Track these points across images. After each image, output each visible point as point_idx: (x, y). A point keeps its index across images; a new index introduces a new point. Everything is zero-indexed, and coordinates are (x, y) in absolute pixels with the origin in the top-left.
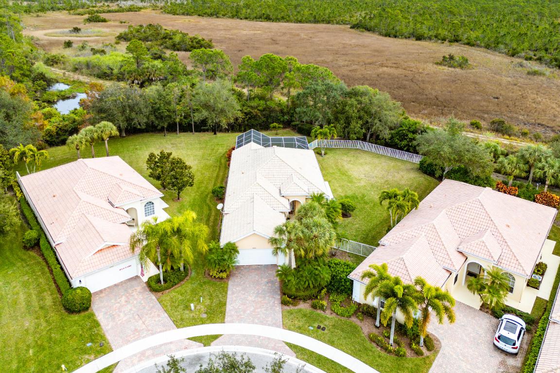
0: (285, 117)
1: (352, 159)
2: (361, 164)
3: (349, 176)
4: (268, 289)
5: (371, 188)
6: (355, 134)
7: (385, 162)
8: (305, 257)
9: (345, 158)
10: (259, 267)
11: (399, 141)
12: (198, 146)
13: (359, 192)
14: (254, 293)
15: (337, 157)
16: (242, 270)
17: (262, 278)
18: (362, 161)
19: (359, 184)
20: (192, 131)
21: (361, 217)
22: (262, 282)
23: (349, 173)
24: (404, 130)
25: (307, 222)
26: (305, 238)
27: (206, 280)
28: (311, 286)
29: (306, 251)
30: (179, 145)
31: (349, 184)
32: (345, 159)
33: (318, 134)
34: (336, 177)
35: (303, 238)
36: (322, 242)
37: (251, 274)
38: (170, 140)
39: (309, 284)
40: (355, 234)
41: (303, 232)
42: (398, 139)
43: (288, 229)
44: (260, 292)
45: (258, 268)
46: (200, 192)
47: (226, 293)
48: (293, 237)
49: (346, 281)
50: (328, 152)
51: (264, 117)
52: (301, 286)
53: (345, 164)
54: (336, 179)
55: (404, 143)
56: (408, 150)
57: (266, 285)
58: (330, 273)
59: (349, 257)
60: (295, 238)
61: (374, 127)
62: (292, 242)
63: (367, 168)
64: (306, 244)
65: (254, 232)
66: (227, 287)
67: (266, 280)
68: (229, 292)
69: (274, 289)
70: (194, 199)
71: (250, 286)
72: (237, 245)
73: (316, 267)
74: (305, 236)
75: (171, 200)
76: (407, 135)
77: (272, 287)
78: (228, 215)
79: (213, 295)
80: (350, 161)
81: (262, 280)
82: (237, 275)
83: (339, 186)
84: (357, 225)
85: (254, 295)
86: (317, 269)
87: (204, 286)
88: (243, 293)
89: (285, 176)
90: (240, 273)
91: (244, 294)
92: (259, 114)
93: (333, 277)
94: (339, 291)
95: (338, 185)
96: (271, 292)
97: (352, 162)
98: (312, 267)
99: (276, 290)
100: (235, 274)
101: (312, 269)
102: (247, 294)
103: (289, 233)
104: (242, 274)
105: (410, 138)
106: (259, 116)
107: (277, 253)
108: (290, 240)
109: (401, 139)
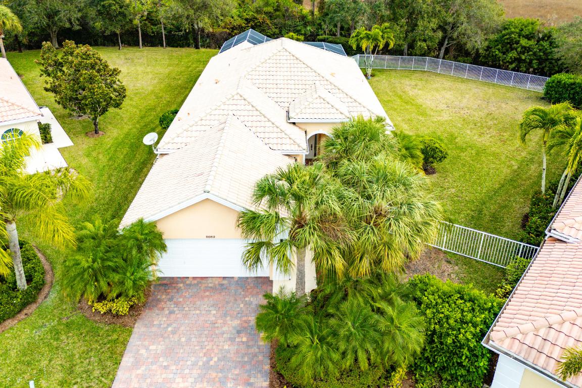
0: (309, 28)
1: (419, 83)
2: (437, 90)
3: (419, 107)
4: (237, 352)
5: (463, 125)
6: (425, 41)
7: (477, 88)
8: (346, 274)
9: (406, 81)
10: (225, 282)
11: (501, 55)
12: (167, 62)
13: (442, 129)
14: (195, 364)
15: (393, 80)
16: (178, 290)
17: (225, 315)
18: (437, 85)
19: (439, 118)
20: (162, 45)
21: (456, 174)
22: (225, 329)
23: (420, 101)
24: (512, 33)
25: (354, 168)
26: (346, 215)
27: (76, 318)
28: (364, 364)
29: (349, 256)
30: (136, 60)
31: (420, 118)
32: (407, 83)
33: (362, 39)
34: (396, 107)
35: (340, 214)
36: (400, 232)
37: (198, 303)
38: (125, 54)
39: (356, 360)
40: (450, 208)
41: (341, 198)
42: (499, 50)
43: (295, 187)
44: (212, 363)
45: (223, 285)
46: (143, 124)
47: (118, 363)
48: (309, 211)
49: (474, 356)
50: (377, 73)
51: (276, 28)
52: (331, 365)
53: (408, 89)
54: (395, 110)
55: (513, 54)
56: (516, 69)
57: (232, 340)
58: (420, 323)
59: (449, 262)
60: (317, 213)
61: (460, 28)
62: (307, 228)
63: (449, 95)
64: (352, 236)
65: (205, 196)
66: (125, 344)
67: (236, 322)
68: (127, 360)
69: (255, 355)
70: (128, 134)
71: (189, 340)
72: (160, 228)
73: (378, 305)
74: (348, 210)
75: (83, 135)
76: (517, 42)
77: (248, 347)
78: (165, 157)
79: (78, 369)
80: (416, 85)
81: (225, 323)
82: (162, 305)
83: (403, 120)
84: (453, 190)
85: (196, 372)
86: (380, 311)
87: (63, 337)
88: (165, 364)
89: (300, 87)
90: (171, 300)
91: (166, 367)
92: (268, 22)
93: (431, 337)
94: (446, 376)
95: (400, 119)
96: (242, 364)
97: (419, 87)
98: (366, 302)
99: (260, 357)
100: (159, 301)
101: (367, 310)
102: (174, 367)
103: (299, 198)
104: (177, 304)
105: (523, 47)
106: (268, 24)
107: (258, 259)
108: (300, 223)
109: (504, 50)
